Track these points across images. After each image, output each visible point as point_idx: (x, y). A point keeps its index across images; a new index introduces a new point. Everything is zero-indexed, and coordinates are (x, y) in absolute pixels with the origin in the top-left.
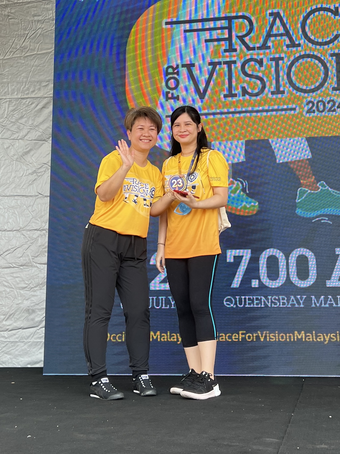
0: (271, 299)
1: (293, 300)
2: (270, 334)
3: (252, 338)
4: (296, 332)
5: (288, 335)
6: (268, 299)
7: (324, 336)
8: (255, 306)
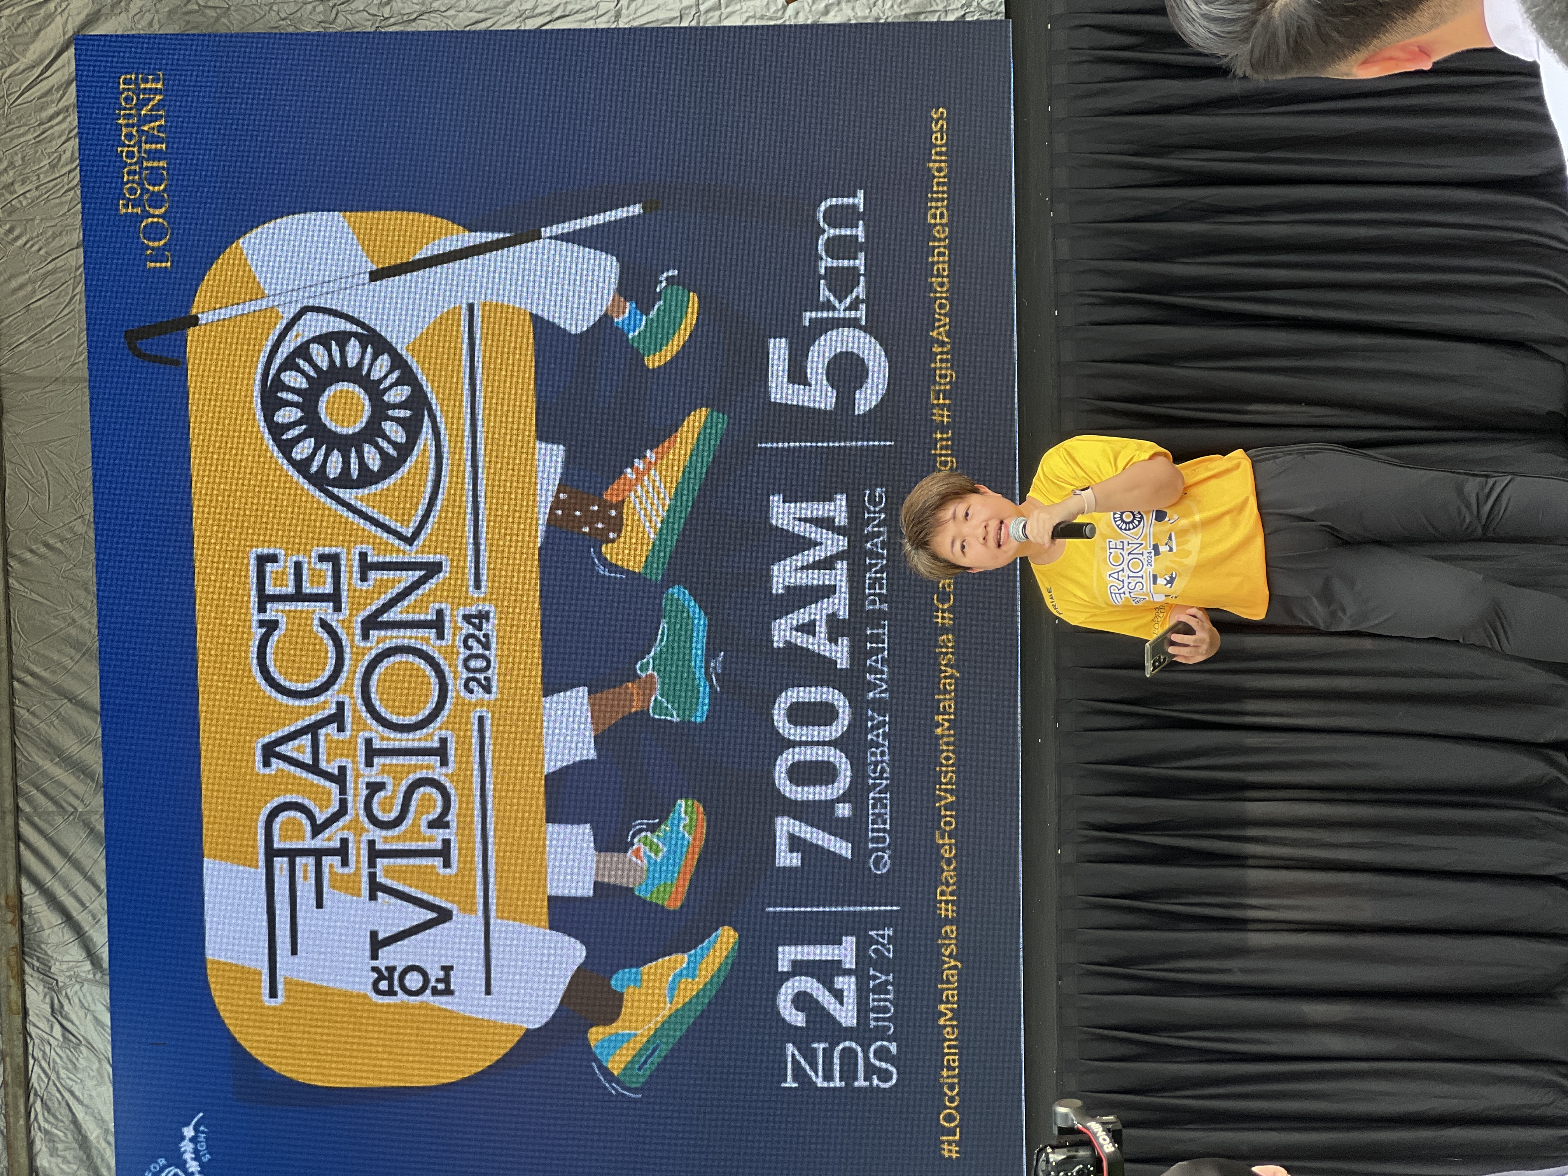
0: (873, 778)
1: (875, 736)
2: (941, 784)
3: (949, 819)
4: (938, 731)
5: (943, 747)
6: (875, 786)
7: (945, 678)
8: (888, 811)
